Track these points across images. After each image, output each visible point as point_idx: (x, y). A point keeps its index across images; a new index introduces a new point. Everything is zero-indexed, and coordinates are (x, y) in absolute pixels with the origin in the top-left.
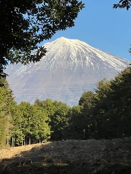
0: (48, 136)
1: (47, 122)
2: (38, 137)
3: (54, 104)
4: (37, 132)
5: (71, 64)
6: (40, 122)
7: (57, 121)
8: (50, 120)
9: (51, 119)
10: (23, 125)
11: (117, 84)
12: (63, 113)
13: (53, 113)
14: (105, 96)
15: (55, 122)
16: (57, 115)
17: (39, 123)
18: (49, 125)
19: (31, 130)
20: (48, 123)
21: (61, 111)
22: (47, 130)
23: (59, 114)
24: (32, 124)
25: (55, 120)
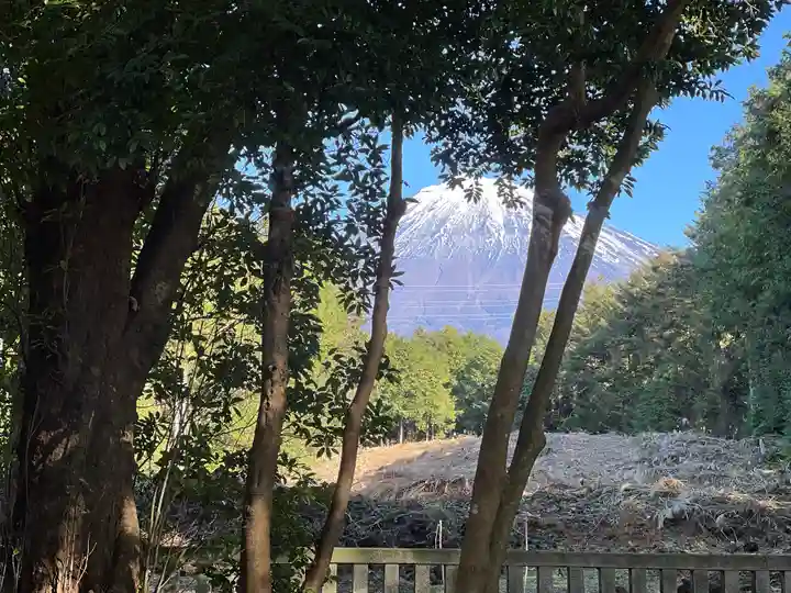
0: (448, 422)
1: (446, 385)
2: (422, 426)
3: (466, 340)
4: (422, 412)
5: (491, 242)
6: (429, 387)
7: (474, 384)
8: (455, 383)
9: (458, 379)
10: (383, 392)
11: (637, 293)
12: (490, 364)
13: (463, 363)
14: (603, 322)
15: (468, 387)
16: (474, 370)
17: (426, 390)
18: (452, 394)
19: (404, 408)
20: (450, 390)
21: (484, 359)
22: (447, 409)
23: (477, 367)
24: (409, 391)
25: (469, 381)
